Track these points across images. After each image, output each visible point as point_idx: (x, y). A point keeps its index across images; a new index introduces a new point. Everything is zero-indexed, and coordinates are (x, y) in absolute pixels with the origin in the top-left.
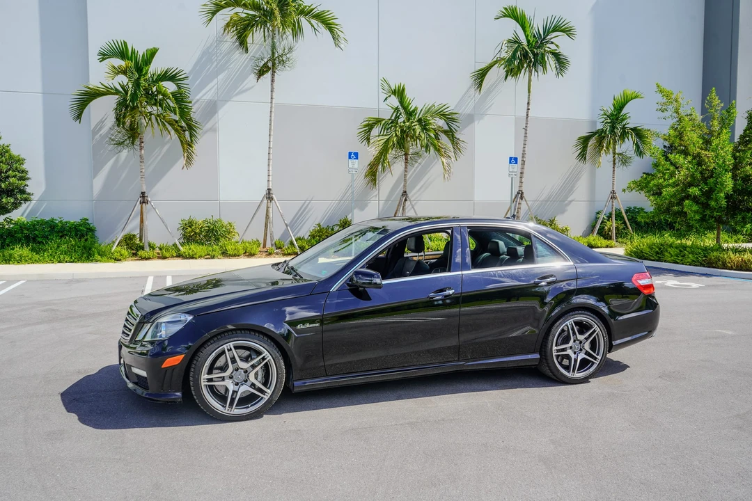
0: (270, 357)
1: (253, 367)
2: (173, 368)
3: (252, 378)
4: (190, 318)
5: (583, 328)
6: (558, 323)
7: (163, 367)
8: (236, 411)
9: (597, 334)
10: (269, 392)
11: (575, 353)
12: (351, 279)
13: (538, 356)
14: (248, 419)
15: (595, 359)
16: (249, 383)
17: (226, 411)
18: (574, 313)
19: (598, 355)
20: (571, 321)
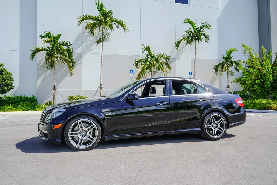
0: (95, 126)
1: (89, 129)
2: (58, 129)
3: (88, 133)
4: (64, 110)
5: (217, 118)
6: (207, 116)
7: (54, 128)
8: (82, 147)
9: (223, 121)
10: (95, 140)
11: (214, 128)
12: (127, 97)
13: (200, 129)
15: (222, 131)
16: (87, 136)
17: (78, 147)
18: (213, 112)
19: (223, 129)
20: (212, 116)
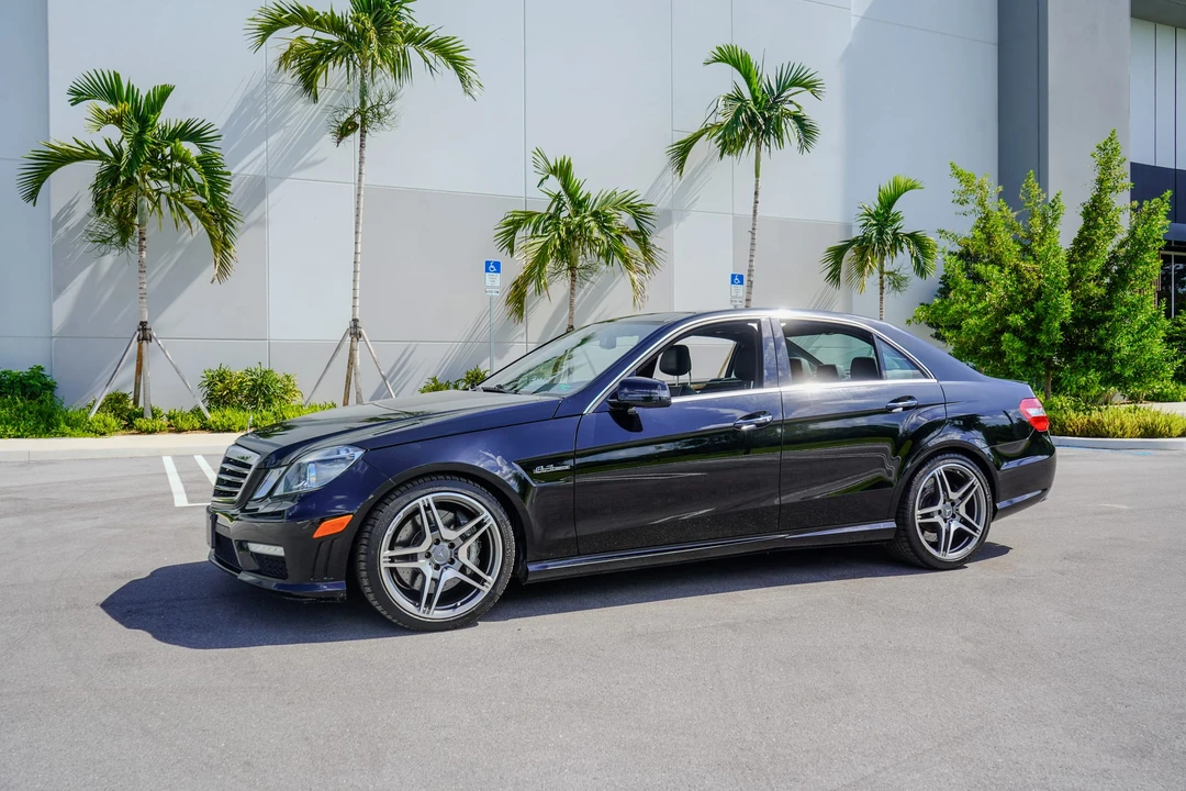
0: (492, 521)
1: (464, 538)
2: (332, 538)
3: (462, 554)
4: (359, 454)
5: (956, 480)
6: (921, 472)
7: (315, 536)
8: (438, 614)
9: (976, 492)
10: (491, 580)
11: (945, 520)
12: (614, 395)
13: (893, 525)
14: (455, 628)
15: (975, 529)
16: (457, 565)
17: (420, 614)
18: (943, 457)
19: (978, 523)
20: (939, 470)
